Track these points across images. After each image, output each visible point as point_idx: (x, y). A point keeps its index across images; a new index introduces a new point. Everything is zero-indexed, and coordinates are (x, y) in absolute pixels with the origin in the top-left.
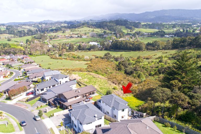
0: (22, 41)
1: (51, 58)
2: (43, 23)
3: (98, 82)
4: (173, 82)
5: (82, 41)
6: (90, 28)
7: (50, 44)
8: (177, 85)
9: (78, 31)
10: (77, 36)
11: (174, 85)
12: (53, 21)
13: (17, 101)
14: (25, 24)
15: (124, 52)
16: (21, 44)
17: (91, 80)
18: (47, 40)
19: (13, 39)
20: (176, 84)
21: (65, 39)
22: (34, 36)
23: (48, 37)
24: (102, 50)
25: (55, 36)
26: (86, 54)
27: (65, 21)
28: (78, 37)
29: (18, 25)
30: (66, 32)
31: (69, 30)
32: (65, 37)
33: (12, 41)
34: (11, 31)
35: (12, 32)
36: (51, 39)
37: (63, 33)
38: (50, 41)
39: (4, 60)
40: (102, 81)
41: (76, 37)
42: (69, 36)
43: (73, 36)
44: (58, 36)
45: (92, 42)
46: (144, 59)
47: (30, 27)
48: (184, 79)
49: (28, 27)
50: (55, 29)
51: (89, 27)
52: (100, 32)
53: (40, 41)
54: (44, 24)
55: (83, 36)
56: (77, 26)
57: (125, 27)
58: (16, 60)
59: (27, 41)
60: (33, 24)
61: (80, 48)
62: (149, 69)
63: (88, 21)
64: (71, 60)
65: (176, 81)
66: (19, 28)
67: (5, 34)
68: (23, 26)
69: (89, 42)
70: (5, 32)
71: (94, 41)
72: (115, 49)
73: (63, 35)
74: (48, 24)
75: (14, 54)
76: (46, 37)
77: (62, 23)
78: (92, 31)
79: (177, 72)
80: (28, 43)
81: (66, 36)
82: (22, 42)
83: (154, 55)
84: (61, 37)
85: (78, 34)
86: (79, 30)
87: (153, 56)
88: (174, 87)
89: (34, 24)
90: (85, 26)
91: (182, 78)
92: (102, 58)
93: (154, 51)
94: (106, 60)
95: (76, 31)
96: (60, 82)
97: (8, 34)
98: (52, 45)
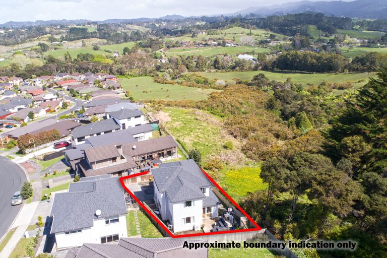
0: (116, 51)
1: (155, 81)
2: (164, 19)
3: (199, 129)
4: (348, 140)
5: (225, 53)
6: (245, 28)
7: (165, 56)
8: (358, 147)
9: (222, 34)
10: (216, 43)
11: (350, 147)
12: (182, 17)
13: (31, 159)
14: (131, 22)
15: (298, 74)
16: (115, 55)
17: (187, 125)
18: (162, 50)
19: (102, 47)
20: (355, 145)
21: (193, 49)
22: (139, 42)
23: (164, 44)
24: (257, 70)
25: (176, 43)
26: (223, 76)
27: (204, 17)
28: (219, 44)
29: (119, 23)
30: (198, 35)
31: (204, 33)
32: (195, 44)
33: (100, 50)
34: (105, 33)
35: (106, 35)
36: (168, 47)
37: (192, 37)
38: (165, 50)
39: (71, 82)
40: (209, 128)
41: (215, 45)
42: (201, 44)
43: (209, 42)
44: (182, 43)
45: (244, 54)
46: (334, 88)
47: (140, 27)
48: (379, 134)
49: (136, 28)
50: (181, 31)
51: (243, 27)
52: (264, 36)
53: (148, 52)
54: (164, 21)
55: (227, 43)
56: (220, 24)
57: (316, 28)
58: (91, 84)
59: (126, 50)
60: (145, 22)
61: (216, 66)
62: (334, 109)
63: (247, 15)
64: (189, 86)
65: (357, 138)
66: (120, 28)
67: (94, 39)
68: (129, 26)
69: (238, 55)
70: (94, 35)
71: (247, 53)
72: (283, 69)
73: (191, 42)
74: (172, 21)
75: (94, 72)
76: (160, 45)
77: (196, 19)
78: (248, 34)
79: (364, 115)
80: (127, 53)
81: (198, 42)
82: (117, 53)
83: (359, 82)
84: (187, 44)
85: (219, 39)
86: (223, 32)
87: (356, 82)
88: (349, 154)
89: (148, 23)
90: (236, 25)
91: (375, 132)
92: (249, 85)
93: (361, 74)
94: (255, 87)
95: (217, 34)
96: (122, 126)
97: (100, 38)
98: (168, 59)
